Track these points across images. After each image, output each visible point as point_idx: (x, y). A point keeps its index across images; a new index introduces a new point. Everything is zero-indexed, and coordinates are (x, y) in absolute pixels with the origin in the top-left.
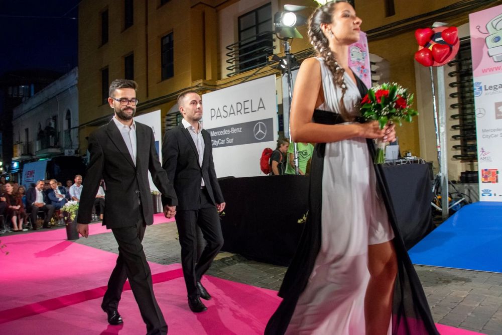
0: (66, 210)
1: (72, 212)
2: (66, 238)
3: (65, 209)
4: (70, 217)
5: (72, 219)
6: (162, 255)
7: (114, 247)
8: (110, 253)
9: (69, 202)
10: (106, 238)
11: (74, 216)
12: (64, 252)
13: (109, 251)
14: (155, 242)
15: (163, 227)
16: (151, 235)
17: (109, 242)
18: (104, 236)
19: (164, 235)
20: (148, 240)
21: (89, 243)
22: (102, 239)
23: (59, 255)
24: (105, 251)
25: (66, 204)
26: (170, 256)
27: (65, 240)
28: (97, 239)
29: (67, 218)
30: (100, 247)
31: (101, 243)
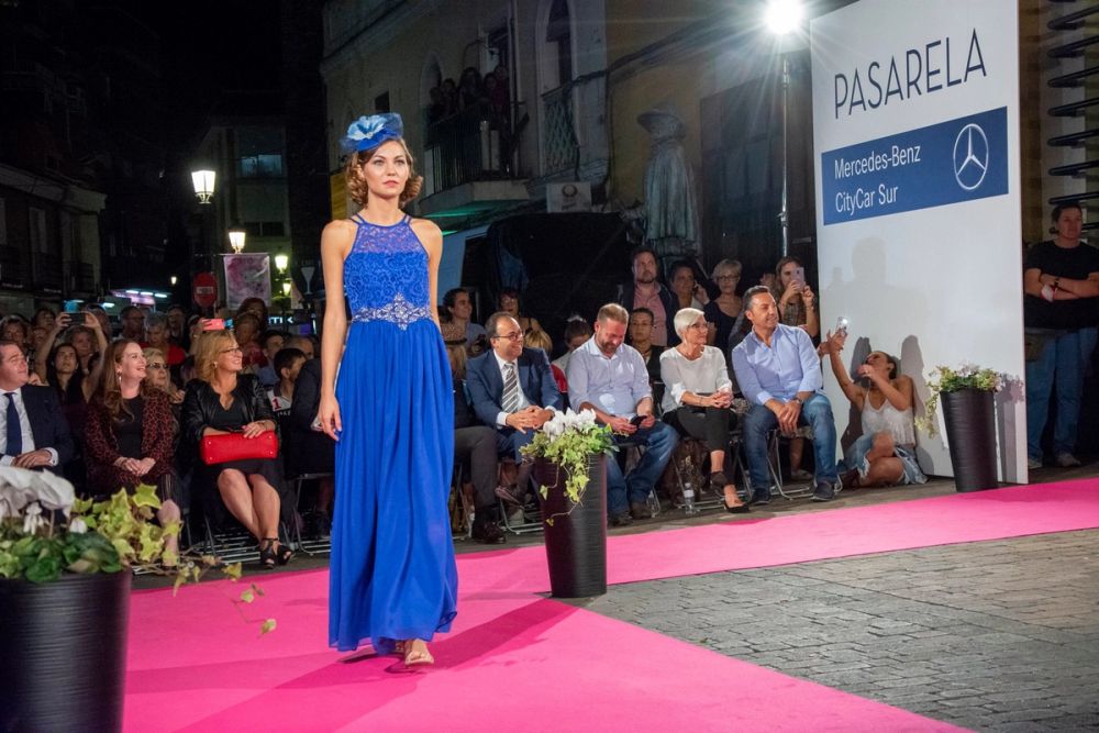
0: (548, 453)
1: (571, 465)
2: (550, 590)
3: (543, 448)
4: (563, 488)
5: (572, 493)
6: (1022, 695)
7: (768, 639)
8: (749, 668)
9: (559, 414)
10: (730, 594)
11: (581, 480)
12: (530, 650)
13: (743, 656)
14: (981, 629)
15: (1023, 557)
16: (962, 590)
17: (741, 614)
18: (721, 586)
19: (1039, 597)
20: (948, 616)
21: (650, 615)
23: (509, 663)
24: (721, 659)
25: (549, 426)
26: (1072, 705)
27: (538, 598)
28: (688, 596)
29: (550, 491)
30: (701, 635)
31: (705, 617)
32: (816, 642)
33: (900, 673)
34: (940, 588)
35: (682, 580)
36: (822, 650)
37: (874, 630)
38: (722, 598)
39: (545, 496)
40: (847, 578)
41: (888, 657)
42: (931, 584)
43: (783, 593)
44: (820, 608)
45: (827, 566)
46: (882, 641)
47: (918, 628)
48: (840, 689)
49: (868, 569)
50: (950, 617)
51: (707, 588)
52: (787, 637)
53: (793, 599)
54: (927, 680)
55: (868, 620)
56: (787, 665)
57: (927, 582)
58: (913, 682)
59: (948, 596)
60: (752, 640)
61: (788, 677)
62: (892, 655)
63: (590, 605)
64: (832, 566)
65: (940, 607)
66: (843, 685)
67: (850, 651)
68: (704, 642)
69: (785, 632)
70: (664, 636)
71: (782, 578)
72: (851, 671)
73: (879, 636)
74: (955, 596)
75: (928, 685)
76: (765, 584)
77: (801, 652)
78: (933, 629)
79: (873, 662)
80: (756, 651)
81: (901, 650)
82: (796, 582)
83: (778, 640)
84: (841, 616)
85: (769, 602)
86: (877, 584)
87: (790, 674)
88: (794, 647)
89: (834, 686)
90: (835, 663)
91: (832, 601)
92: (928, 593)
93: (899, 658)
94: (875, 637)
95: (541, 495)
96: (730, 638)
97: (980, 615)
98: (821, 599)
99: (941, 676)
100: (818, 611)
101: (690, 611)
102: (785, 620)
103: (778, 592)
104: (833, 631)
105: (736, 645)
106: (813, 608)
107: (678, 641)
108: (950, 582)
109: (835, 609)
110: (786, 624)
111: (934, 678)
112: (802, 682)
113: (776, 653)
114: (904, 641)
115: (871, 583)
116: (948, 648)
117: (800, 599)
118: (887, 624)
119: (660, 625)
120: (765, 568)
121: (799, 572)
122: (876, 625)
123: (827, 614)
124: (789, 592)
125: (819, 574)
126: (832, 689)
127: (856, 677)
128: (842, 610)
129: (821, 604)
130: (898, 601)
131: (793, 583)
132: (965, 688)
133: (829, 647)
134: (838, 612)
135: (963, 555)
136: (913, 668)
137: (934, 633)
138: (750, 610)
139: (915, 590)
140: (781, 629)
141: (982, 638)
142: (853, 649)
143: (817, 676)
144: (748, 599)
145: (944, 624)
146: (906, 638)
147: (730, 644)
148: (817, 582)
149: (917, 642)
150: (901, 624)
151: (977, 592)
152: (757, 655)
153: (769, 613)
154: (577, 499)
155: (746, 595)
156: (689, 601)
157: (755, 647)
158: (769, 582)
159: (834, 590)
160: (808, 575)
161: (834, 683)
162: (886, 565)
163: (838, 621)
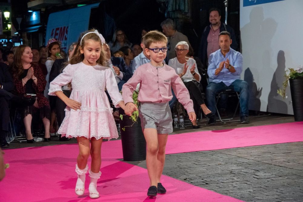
2: (122, 157)
5: (133, 118)
7: (214, 179)
8: (203, 190)
10: (197, 161)
13: (201, 186)
14: (300, 177)
16: (294, 161)
17: (201, 169)
18: (194, 157)
22: (190, 163)
23: (105, 187)
27: (118, 161)
28: (180, 161)
29: (123, 116)
30: (184, 177)
31: (187, 170)
32: (231, 180)
33: (266, 194)
34: (285, 160)
35: (178, 155)
36: (234, 184)
37: (256, 177)
38: (194, 162)
39: (122, 119)
40: (246, 155)
41: (261, 187)
42: (280, 158)
43: (219, 161)
44: (234, 167)
45: (238, 150)
46: (259, 181)
47: (274, 176)
48: (240, 199)
49: (255, 152)
50: (288, 172)
51: (188, 158)
52: (220, 178)
53: (223, 163)
54: (276, 196)
55: (254, 172)
56: (219, 190)
57: (279, 158)
58: (270, 197)
59: (288, 164)
60: (205, 179)
61: (220, 194)
62: (262, 186)
63: (139, 164)
64: (240, 150)
65: (284, 168)
66: (242, 198)
67: (245, 185)
68: (185, 180)
69: (219, 176)
70: (169, 177)
71: (219, 155)
72: (245, 192)
73: (257, 179)
74: (291, 164)
75: (277, 198)
76: (212, 157)
77: (225, 184)
78: (280, 176)
79: (255, 189)
80: (207, 184)
81: (266, 185)
82: (225, 157)
83: (216, 179)
84: (243, 171)
85: (212, 164)
86: (259, 158)
87: (220, 193)
88: (223, 182)
89: (238, 198)
90: (239, 189)
91: (239, 164)
92: (279, 162)
93: (265, 188)
94: (256, 179)
95: (120, 118)
96: (196, 178)
97: (300, 171)
98: (235, 164)
99: (282, 195)
100: (233, 168)
101: (181, 167)
102: (219, 172)
103: (217, 160)
104: (239, 176)
105: (199, 181)
106: (232, 167)
107: (175, 179)
108: (289, 158)
109: (240, 167)
110: (220, 173)
111: (279, 196)
112: (225, 196)
113: (215, 185)
114: (268, 181)
115: (256, 157)
116: (286, 184)
117: (227, 163)
118: (261, 174)
119: (168, 172)
120: (212, 151)
121: (226, 153)
122: (257, 174)
123: (237, 170)
124: (222, 161)
125: (234, 153)
126: (237, 199)
127: (247, 195)
128: (243, 168)
129: (235, 166)
130: (267, 165)
131: (224, 157)
132: (292, 200)
133: (237, 183)
134: (241, 169)
135: (296, 147)
136: (271, 192)
137: (281, 178)
138: (205, 167)
139: (274, 161)
140: (217, 175)
141: (300, 180)
142: (246, 183)
143: (232, 194)
144: (205, 163)
145: (285, 175)
146: (269, 180)
147: (196, 181)
148: (234, 157)
149: (273, 181)
150: (267, 174)
151: (300, 162)
152: (207, 185)
153: (213, 169)
154: (135, 120)
155: (204, 161)
156: (180, 163)
157: (207, 182)
158: (214, 156)
159: (240, 160)
160: (230, 154)
161: (238, 197)
162: (262, 150)
163: (241, 172)
